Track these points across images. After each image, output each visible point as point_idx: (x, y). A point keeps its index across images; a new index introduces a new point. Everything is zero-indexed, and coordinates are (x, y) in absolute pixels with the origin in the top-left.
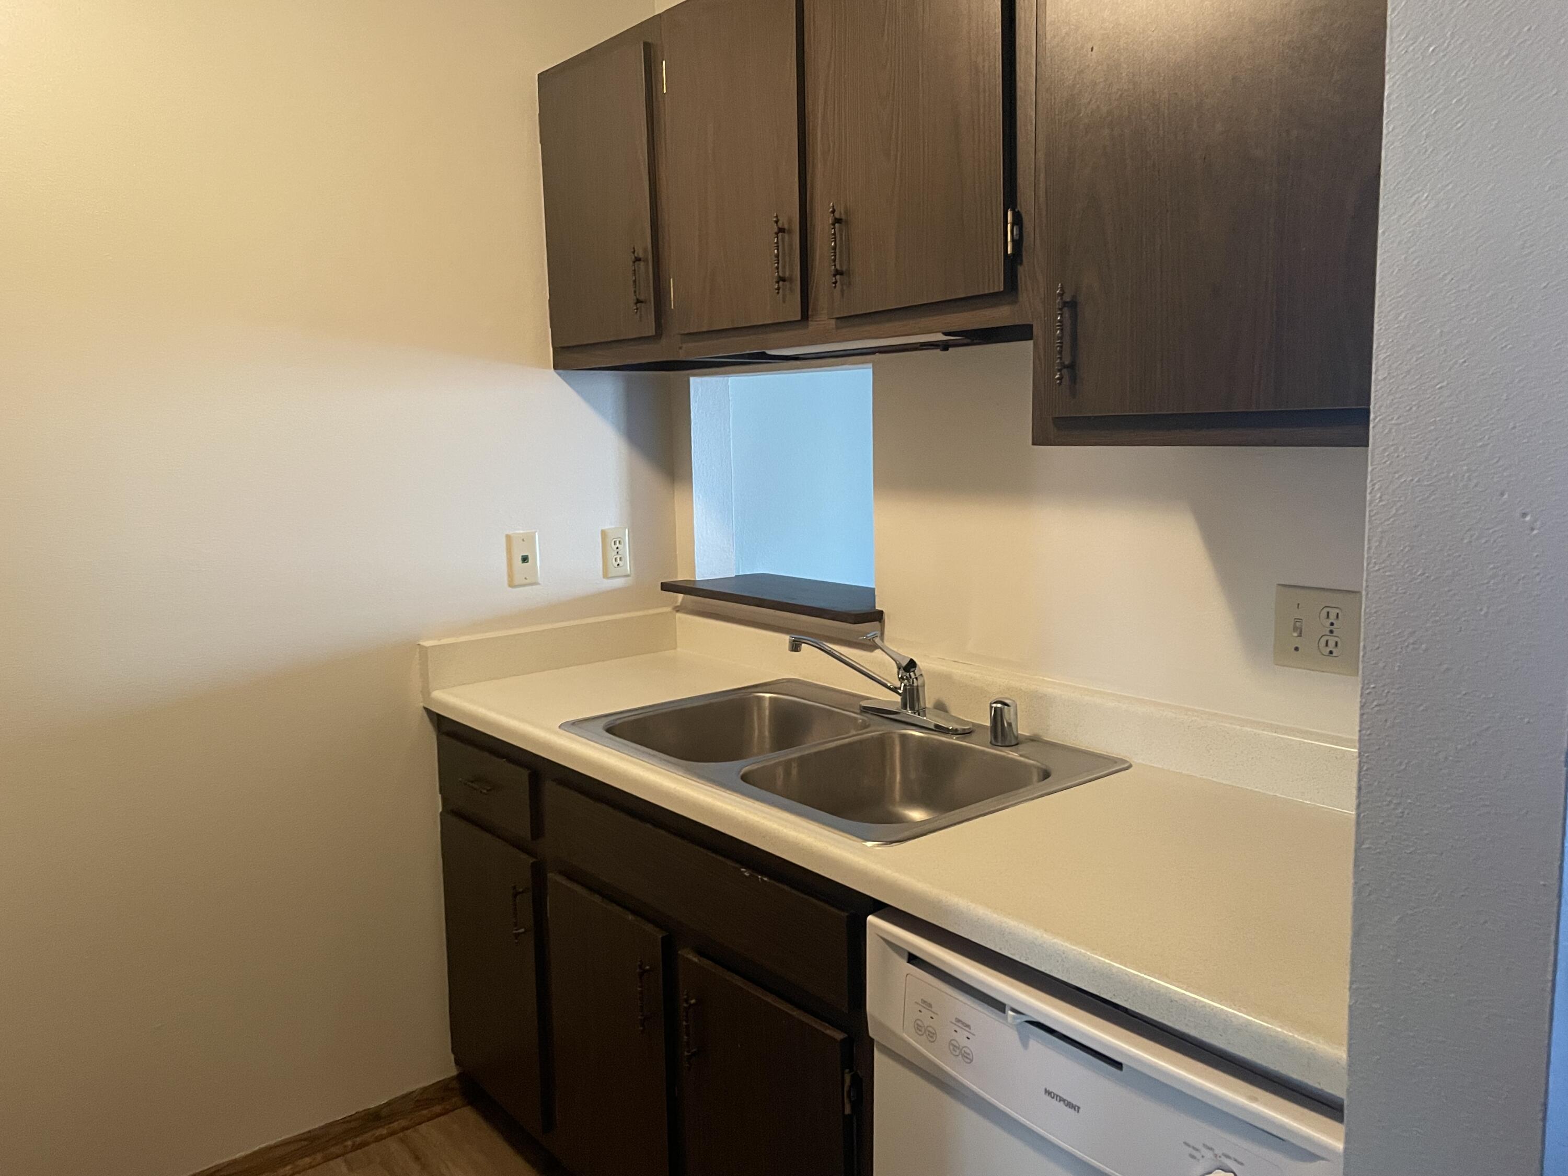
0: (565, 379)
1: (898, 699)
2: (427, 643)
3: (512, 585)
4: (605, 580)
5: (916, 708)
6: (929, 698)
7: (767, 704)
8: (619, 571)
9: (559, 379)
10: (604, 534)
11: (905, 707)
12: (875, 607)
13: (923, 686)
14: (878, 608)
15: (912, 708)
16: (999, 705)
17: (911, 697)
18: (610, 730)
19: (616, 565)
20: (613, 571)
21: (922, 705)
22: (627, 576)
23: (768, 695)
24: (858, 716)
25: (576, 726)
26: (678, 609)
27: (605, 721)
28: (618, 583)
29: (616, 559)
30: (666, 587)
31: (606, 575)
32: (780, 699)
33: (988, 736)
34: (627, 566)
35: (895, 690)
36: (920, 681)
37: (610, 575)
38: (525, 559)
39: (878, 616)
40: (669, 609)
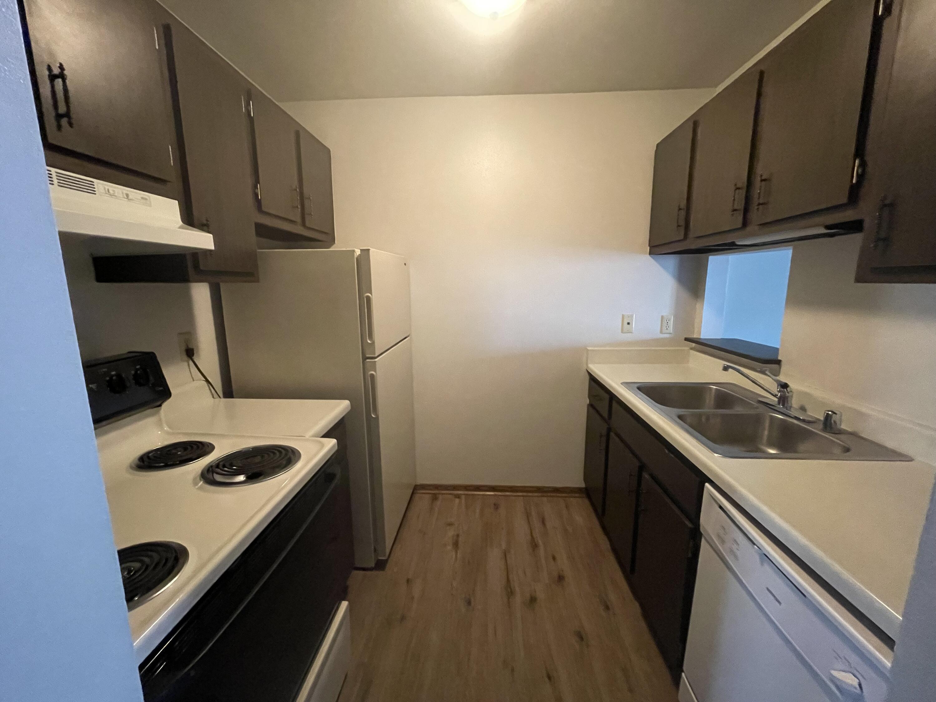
0: (653, 258)
1: (776, 400)
2: (589, 348)
3: (622, 332)
4: (661, 334)
5: (786, 405)
6: (795, 403)
7: (713, 391)
8: (667, 331)
9: (650, 257)
10: (662, 317)
11: (779, 403)
12: (778, 358)
13: (792, 396)
14: (779, 358)
15: (783, 405)
16: (830, 413)
17: (783, 400)
18: (639, 388)
19: (666, 329)
20: (664, 330)
21: (790, 405)
22: (670, 334)
23: (714, 387)
24: (755, 404)
25: (627, 385)
26: (692, 349)
27: (638, 385)
28: (667, 336)
29: (666, 327)
30: (686, 339)
31: (661, 332)
32: (721, 390)
33: (821, 426)
34: (671, 329)
35: (775, 396)
36: (790, 394)
37: (663, 332)
38: (628, 324)
39: (779, 362)
40: (688, 348)
